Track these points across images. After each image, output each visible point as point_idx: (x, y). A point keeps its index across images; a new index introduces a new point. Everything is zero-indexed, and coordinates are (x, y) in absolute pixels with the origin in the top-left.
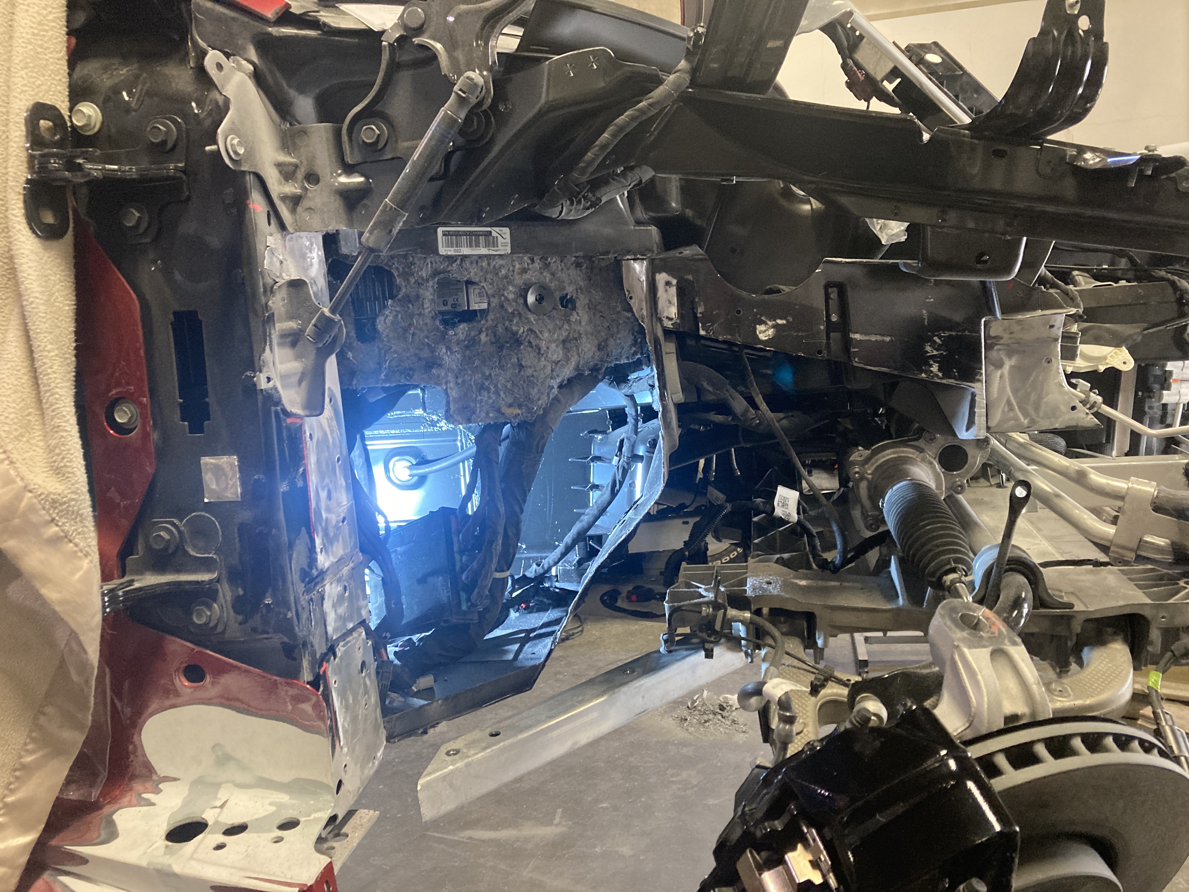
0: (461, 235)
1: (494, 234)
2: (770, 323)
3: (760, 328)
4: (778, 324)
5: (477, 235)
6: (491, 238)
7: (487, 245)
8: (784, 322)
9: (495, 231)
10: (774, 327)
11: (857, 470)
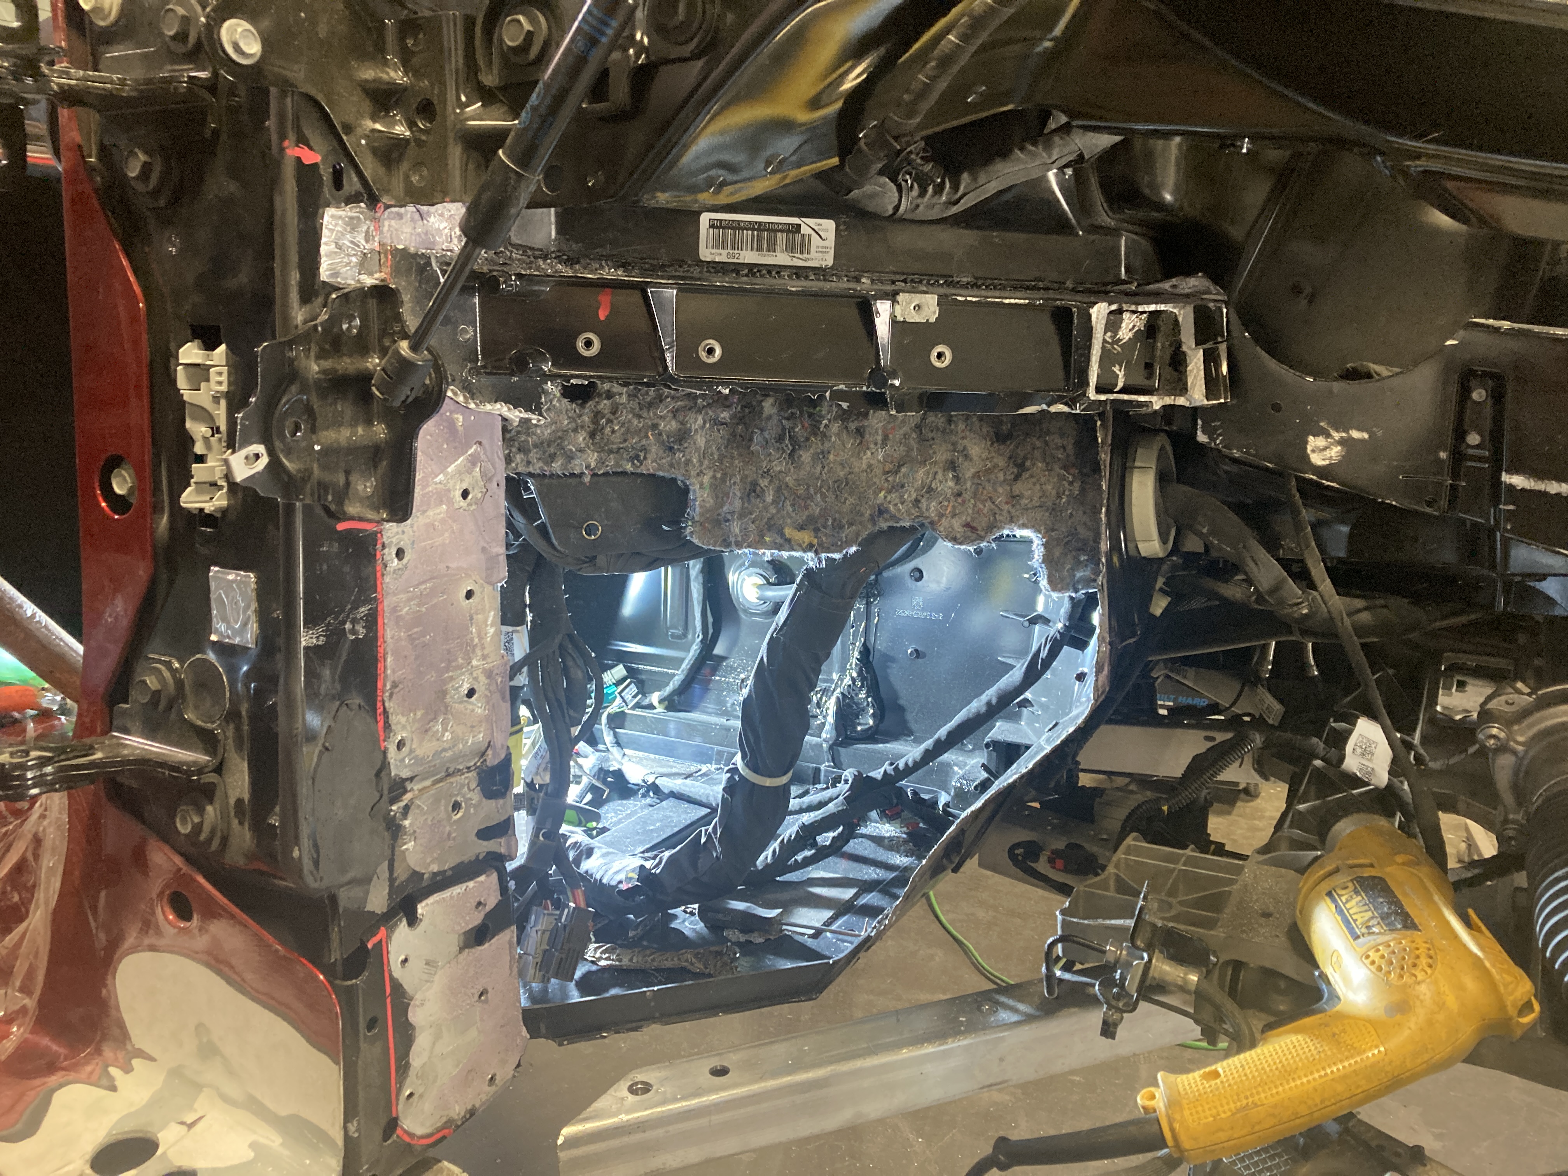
0: (743, 229)
1: (805, 230)
2: (1336, 435)
3: (1314, 442)
4: (1351, 439)
5: (772, 229)
6: (798, 237)
7: (790, 248)
8: (1366, 436)
9: (807, 225)
10: (1341, 442)
11: (1495, 731)
